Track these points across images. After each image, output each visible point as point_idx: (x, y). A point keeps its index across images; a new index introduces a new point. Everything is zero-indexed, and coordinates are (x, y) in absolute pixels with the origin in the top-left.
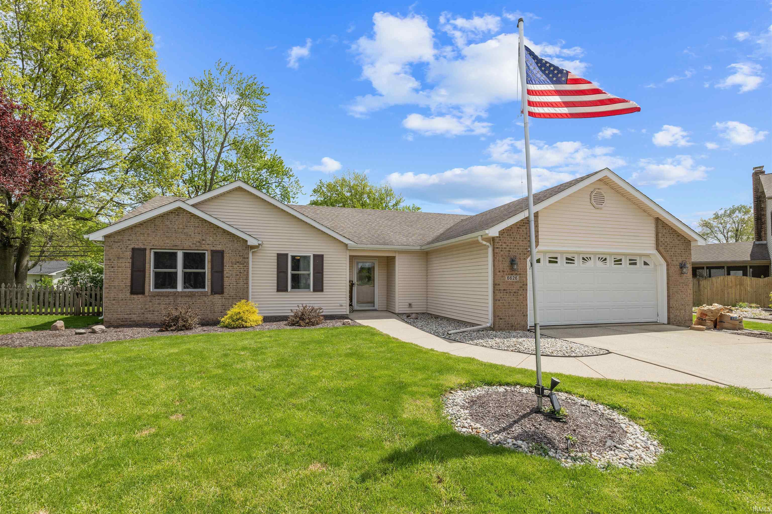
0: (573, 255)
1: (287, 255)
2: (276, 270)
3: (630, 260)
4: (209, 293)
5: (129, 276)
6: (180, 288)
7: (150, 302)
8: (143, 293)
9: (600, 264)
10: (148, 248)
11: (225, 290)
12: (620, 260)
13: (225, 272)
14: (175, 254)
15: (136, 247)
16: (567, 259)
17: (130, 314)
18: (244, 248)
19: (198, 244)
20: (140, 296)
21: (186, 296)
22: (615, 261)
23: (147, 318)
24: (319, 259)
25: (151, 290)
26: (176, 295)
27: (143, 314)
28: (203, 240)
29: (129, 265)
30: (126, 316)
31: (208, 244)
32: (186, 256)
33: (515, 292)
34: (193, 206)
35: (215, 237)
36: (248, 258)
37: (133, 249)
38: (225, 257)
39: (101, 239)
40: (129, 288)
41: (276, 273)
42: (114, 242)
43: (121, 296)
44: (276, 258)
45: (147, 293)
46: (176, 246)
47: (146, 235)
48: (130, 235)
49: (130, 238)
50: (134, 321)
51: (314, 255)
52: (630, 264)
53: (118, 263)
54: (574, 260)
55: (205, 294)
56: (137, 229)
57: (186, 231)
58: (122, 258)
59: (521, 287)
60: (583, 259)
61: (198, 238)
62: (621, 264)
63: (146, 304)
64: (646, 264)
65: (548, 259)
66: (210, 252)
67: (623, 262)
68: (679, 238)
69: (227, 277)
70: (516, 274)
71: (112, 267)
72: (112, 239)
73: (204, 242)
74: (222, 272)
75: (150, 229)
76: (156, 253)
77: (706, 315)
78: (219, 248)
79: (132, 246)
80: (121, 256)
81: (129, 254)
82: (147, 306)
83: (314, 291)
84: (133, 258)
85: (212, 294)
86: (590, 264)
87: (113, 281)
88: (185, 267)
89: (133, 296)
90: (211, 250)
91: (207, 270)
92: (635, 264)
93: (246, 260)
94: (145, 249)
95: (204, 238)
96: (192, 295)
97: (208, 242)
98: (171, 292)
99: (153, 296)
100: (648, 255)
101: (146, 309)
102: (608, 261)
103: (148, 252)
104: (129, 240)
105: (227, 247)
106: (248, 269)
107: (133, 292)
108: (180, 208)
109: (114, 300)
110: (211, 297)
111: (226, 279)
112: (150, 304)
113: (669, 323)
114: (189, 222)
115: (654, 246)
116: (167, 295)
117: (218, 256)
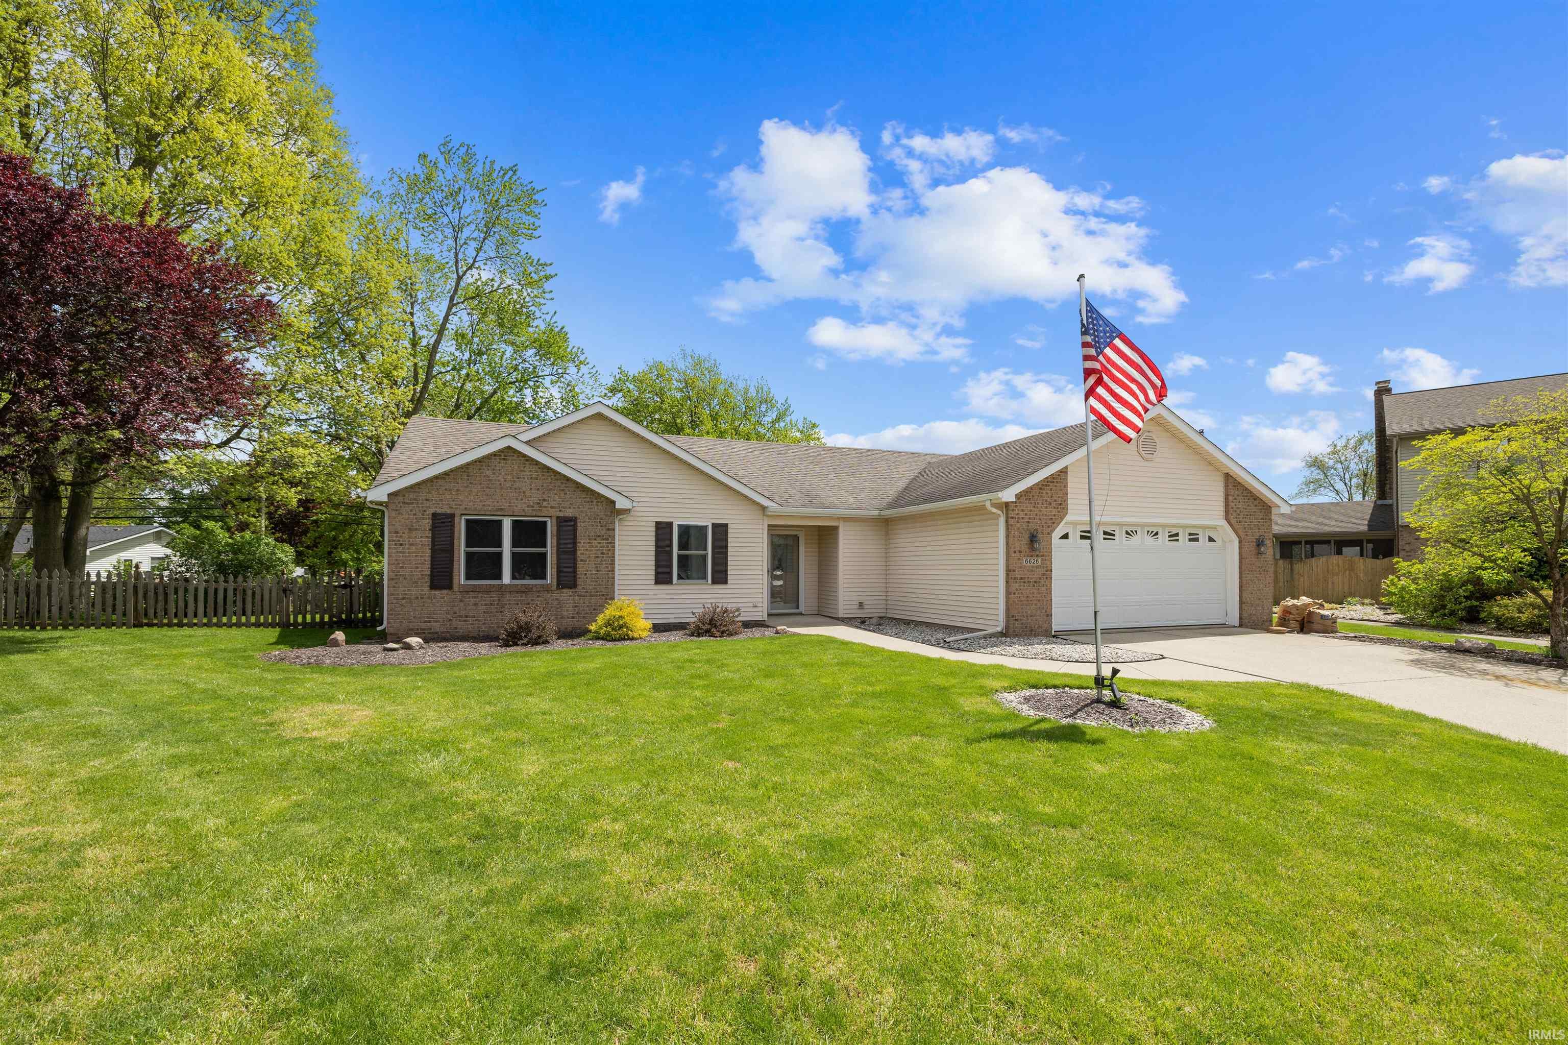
0: (1113, 528)
1: (671, 524)
2: (653, 548)
3: (1190, 534)
4: (555, 587)
5: (428, 558)
6: (507, 578)
7: (461, 601)
8: (449, 587)
9: (1149, 540)
10: (458, 513)
11: (579, 582)
12: (1177, 535)
13: (579, 553)
14: (499, 524)
15: (439, 511)
16: (1105, 533)
17: (430, 622)
18: (609, 514)
19: (536, 507)
20: (445, 592)
21: (517, 592)
22: (1170, 536)
23: (456, 628)
24: (721, 530)
25: (462, 582)
26: (501, 587)
27: (450, 621)
28: (544, 500)
29: (427, 541)
30: (423, 625)
31: (552, 507)
32: (516, 525)
33: (1035, 582)
34: (528, 443)
35: (562, 495)
36: (614, 530)
37: (434, 515)
38: (579, 528)
39: (385, 499)
40: (427, 579)
41: (653, 553)
42: (404, 503)
43: (415, 592)
44: (654, 529)
45: (456, 587)
46: (501, 509)
47: (453, 493)
48: (429, 492)
49: (430, 496)
50: (437, 633)
51: (713, 524)
52: (1190, 540)
53: (409, 537)
54: (1114, 535)
55: (547, 589)
56: (441, 482)
57: (517, 485)
58: (416, 529)
59: (1044, 574)
60: (1127, 533)
61: (536, 496)
62: (1178, 540)
63: (454, 606)
64: (1211, 540)
65: (1079, 534)
66: (554, 520)
67: (1180, 538)
68: (1256, 503)
69: (582, 560)
70: (1037, 556)
71: (401, 545)
72: (400, 499)
73: (545, 504)
74: (575, 551)
75: (460, 481)
76: (467, 521)
77: (1290, 613)
78: (569, 513)
79: (432, 511)
80: (415, 526)
81: (427, 523)
82: (456, 609)
83: (715, 581)
84: (433, 529)
85: (558, 588)
86: (1135, 540)
87: (402, 567)
88: (515, 543)
89: (433, 592)
90: (558, 517)
91: (550, 549)
92: (1197, 540)
93: (610, 533)
94: (452, 516)
95: (545, 497)
96: (527, 590)
97: (553, 504)
98: (494, 585)
99: (466, 591)
100: (1214, 528)
101: (455, 613)
102: (1160, 536)
103: (457, 519)
104: (427, 500)
105: (582, 512)
106: (614, 547)
107: (434, 586)
108: (509, 448)
109: (404, 598)
110: (556, 593)
111: (580, 565)
112: (462, 604)
113: (1241, 626)
114: (522, 471)
115: (1223, 514)
116: (488, 590)
117: (568, 526)
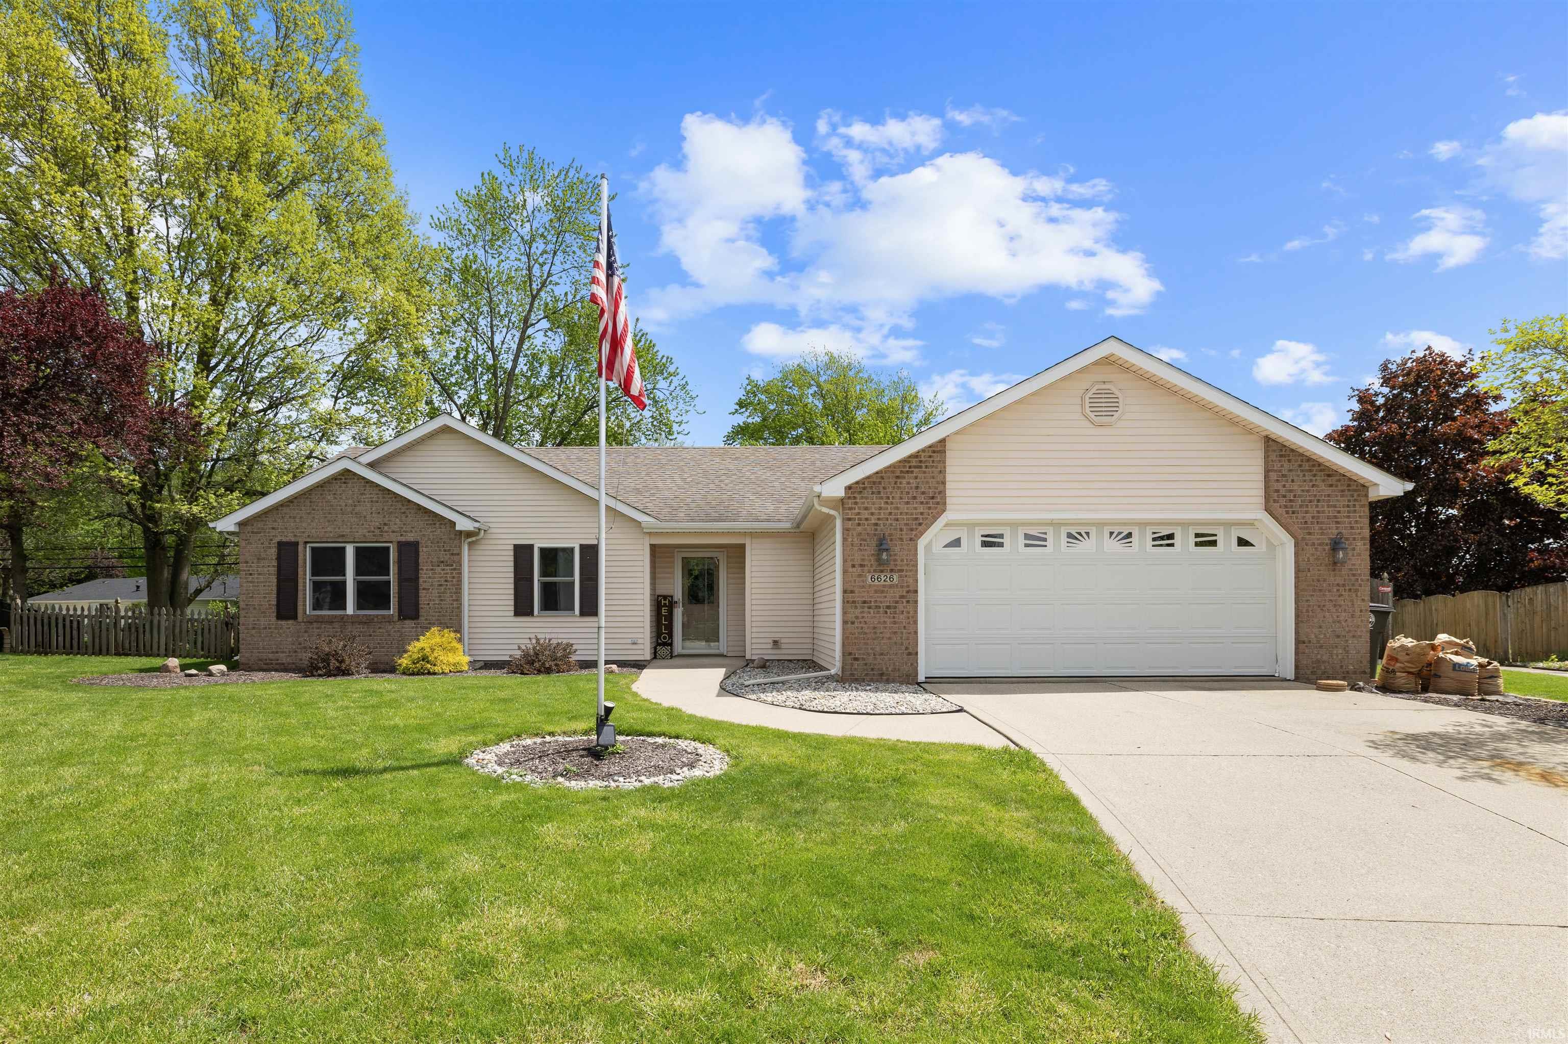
1: (531, 546)
2: (512, 575)
4: (397, 618)
5: (275, 588)
6: (350, 609)
7: (305, 631)
8: (295, 617)
10: (301, 541)
11: (422, 611)
13: (421, 580)
14: (343, 549)
15: (284, 539)
17: (277, 651)
18: (453, 536)
19: (377, 532)
20: (290, 621)
21: (360, 623)
22: (1155, 540)
23: (301, 660)
24: (590, 552)
25: (308, 612)
26: (343, 619)
27: (296, 651)
28: (385, 524)
29: (273, 570)
30: (271, 656)
31: (393, 532)
32: (359, 552)
33: (888, 607)
34: (368, 465)
35: (404, 518)
36: (459, 554)
37: (280, 544)
38: (421, 554)
39: (234, 528)
40: (274, 609)
41: (512, 580)
42: (253, 532)
43: (263, 622)
44: (512, 553)
45: (300, 618)
46: (343, 536)
47: (298, 520)
48: (275, 521)
49: (275, 525)
50: (284, 664)
51: (581, 545)
53: (258, 567)
55: (389, 619)
56: (285, 510)
57: (358, 509)
58: (264, 559)
59: (903, 597)
60: (1070, 536)
61: (377, 520)
62: (1172, 545)
63: (299, 636)
66: (396, 545)
67: (1177, 541)
69: (424, 589)
70: (891, 571)
71: (251, 574)
72: (249, 528)
73: (386, 528)
74: (417, 578)
75: (303, 508)
76: (313, 549)
78: (410, 537)
79: (278, 539)
80: (263, 555)
81: (273, 552)
82: (301, 639)
83: (582, 614)
84: (279, 558)
85: (400, 619)
86: (1087, 546)
87: (252, 597)
88: (359, 571)
89: (280, 622)
90: (399, 542)
91: (393, 577)
93: (457, 557)
94: (297, 544)
95: (386, 520)
96: (369, 621)
97: (394, 527)
98: (337, 616)
99: (311, 621)
101: (300, 644)
102: (1135, 538)
103: (300, 548)
104: (273, 528)
105: (424, 535)
106: (461, 573)
107: (280, 616)
108: (347, 470)
109: (253, 628)
110: (399, 624)
111: (422, 593)
112: (306, 635)
113: (1296, 679)
114: (362, 495)
115: (1263, 505)
116: (331, 621)
117: (410, 551)
